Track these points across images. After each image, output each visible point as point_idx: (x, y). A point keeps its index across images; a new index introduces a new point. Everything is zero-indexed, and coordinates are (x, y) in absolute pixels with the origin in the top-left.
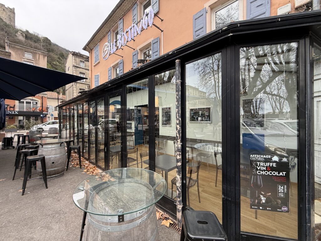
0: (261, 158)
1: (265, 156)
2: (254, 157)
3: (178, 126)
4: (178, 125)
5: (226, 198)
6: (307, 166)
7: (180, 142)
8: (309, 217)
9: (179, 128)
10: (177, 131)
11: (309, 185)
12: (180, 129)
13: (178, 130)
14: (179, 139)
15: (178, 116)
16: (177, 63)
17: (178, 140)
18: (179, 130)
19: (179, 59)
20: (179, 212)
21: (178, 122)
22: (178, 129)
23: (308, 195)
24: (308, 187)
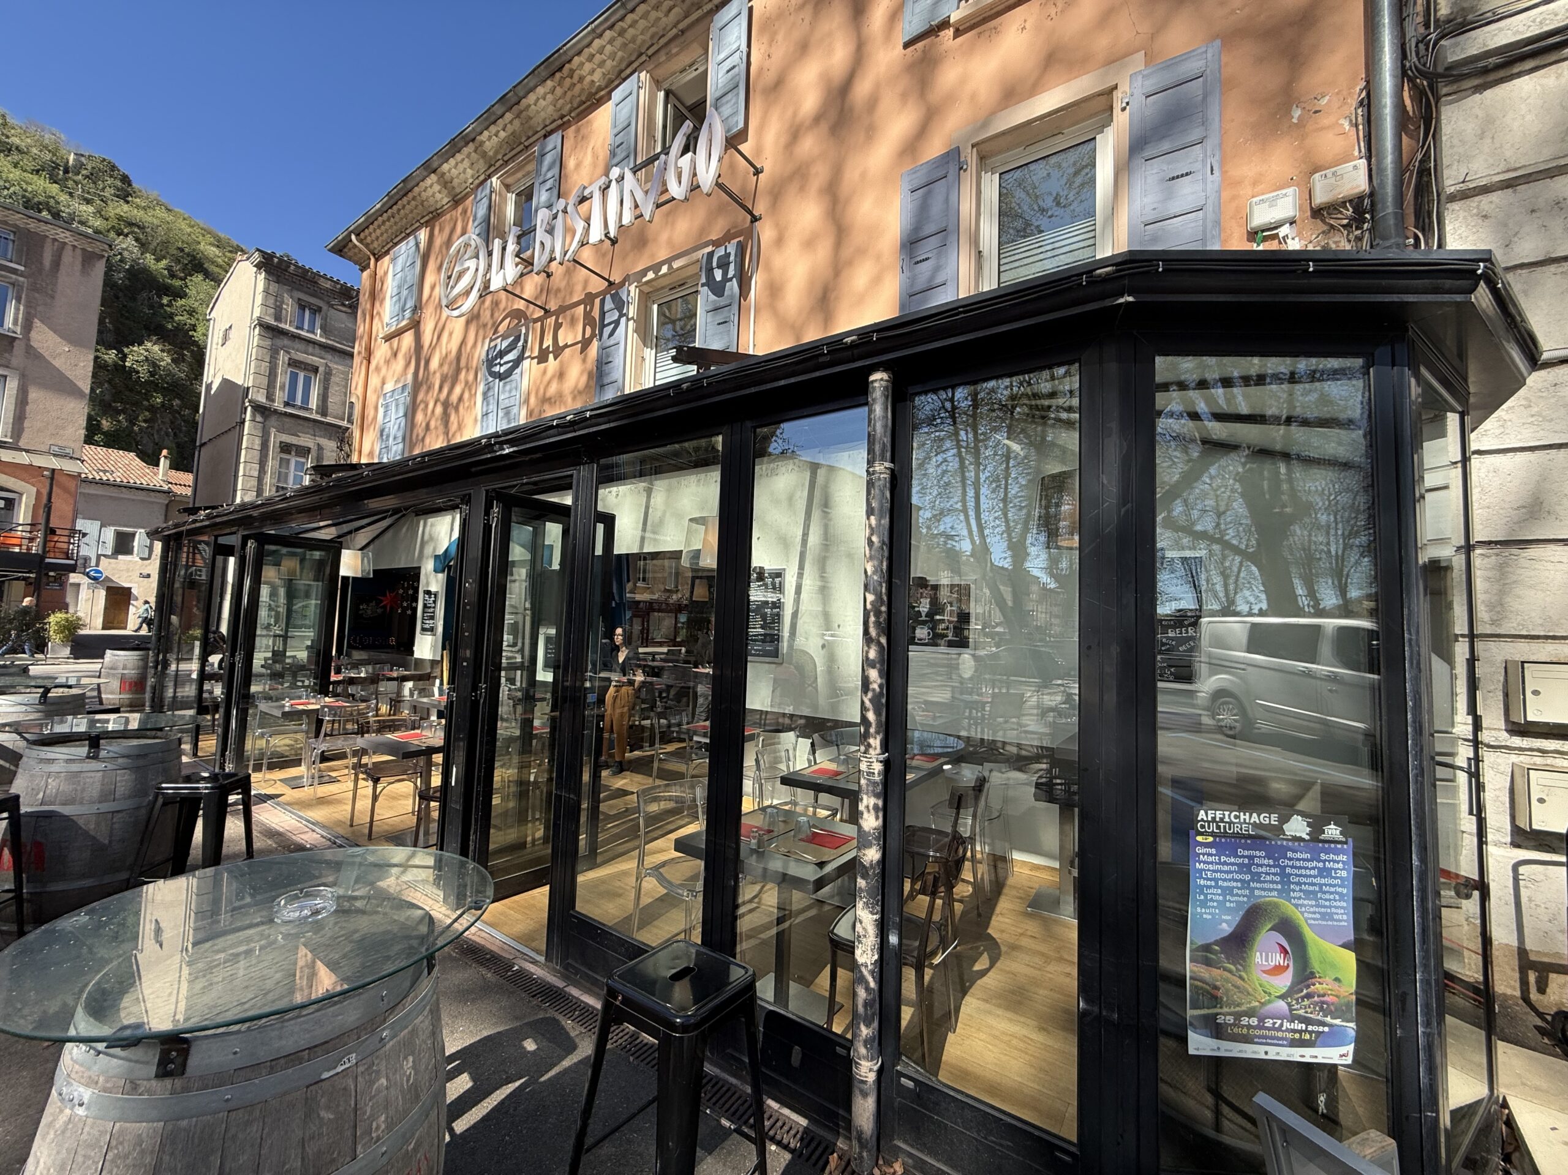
0: (1240, 823)
1: (1255, 815)
2: (1214, 819)
3: (873, 674)
4: (874, 667)
5: (1096, 1009)
6: (1414, 857)
7: (878, 751)
8: (1431, 1079)
9: (879, 681)
10: (870, 695)
11: (1424, 941)
12: (880, 686)
13: (874, 690)
14: (877, 732)
15: (877, 624)
16: (876, 385)
17: (871, 741)
18: (878, 690)
19: (885, 370)
20: (865, 1095)
21: (872, 654)
22: (875, 686)
23: (1422, 981)
24: (1421, 951)
